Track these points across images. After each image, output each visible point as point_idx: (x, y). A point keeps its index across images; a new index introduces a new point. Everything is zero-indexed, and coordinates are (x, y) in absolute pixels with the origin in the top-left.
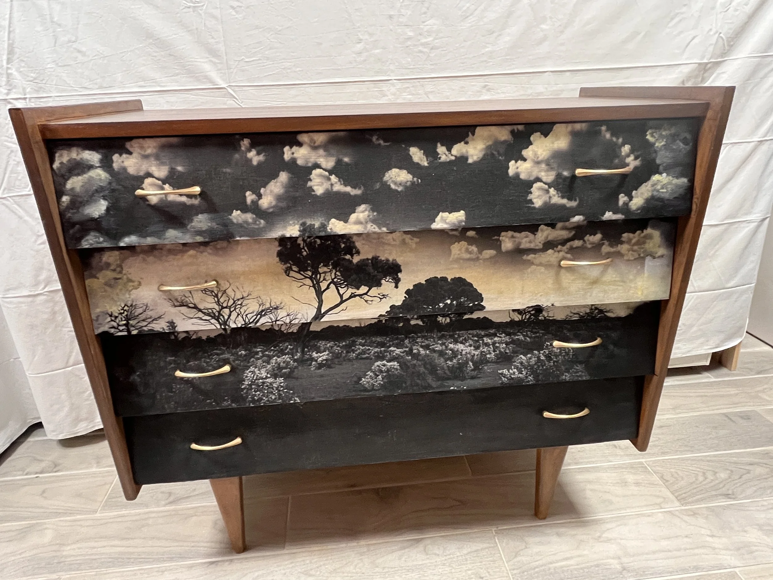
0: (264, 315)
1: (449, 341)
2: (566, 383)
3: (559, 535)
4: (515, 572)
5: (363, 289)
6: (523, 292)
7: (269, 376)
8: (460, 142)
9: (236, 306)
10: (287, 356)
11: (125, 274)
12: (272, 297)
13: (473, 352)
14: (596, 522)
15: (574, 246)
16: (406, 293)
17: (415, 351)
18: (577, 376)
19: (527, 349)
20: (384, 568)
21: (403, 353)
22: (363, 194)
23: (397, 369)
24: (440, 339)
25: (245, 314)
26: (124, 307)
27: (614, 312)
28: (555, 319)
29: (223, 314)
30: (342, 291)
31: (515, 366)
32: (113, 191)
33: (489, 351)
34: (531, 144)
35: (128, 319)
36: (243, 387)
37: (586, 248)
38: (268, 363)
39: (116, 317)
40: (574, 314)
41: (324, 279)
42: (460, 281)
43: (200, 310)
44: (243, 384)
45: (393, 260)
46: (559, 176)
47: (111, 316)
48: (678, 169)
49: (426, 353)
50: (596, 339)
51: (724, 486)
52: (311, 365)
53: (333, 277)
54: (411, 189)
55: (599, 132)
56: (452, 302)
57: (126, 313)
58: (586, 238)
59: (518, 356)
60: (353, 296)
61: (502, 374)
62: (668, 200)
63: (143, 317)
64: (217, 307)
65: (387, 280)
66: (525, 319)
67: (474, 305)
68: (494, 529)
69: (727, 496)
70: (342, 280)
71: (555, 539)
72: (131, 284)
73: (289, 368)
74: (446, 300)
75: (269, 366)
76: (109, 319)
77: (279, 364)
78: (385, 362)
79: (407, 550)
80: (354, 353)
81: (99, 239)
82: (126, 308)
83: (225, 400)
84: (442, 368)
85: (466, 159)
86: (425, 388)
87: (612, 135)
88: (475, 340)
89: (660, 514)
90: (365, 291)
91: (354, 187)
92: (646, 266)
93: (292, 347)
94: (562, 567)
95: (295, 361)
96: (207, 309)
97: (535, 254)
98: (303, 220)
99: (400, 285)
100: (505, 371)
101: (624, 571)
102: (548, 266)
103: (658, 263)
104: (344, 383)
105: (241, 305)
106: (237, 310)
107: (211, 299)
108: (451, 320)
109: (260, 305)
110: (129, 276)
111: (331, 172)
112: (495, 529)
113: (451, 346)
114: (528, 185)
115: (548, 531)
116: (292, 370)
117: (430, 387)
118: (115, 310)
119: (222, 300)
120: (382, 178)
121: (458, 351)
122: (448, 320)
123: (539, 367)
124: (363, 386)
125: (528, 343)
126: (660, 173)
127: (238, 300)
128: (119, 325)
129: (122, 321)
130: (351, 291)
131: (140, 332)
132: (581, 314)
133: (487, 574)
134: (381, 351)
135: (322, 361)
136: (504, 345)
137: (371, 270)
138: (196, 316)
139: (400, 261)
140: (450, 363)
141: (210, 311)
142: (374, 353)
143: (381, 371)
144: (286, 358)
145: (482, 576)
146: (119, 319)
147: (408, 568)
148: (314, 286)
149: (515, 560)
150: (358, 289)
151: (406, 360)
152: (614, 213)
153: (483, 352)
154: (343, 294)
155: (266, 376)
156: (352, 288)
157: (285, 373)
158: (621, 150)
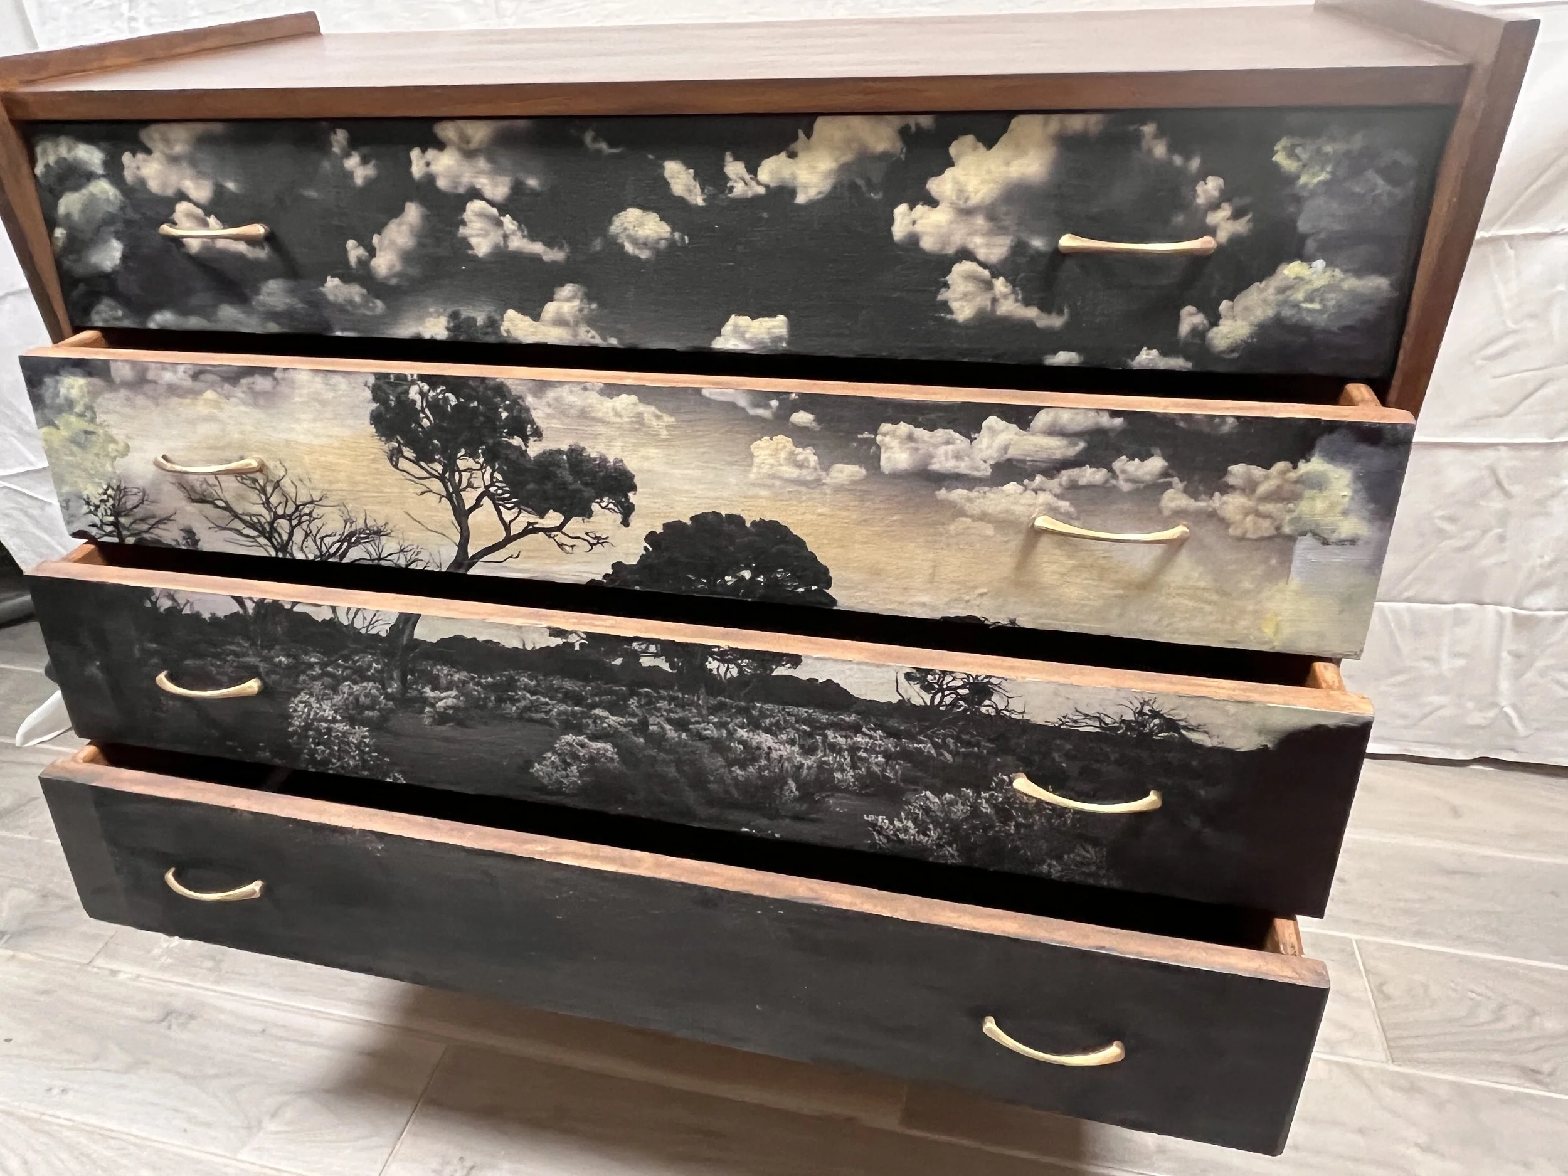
0: (356, 544)
1: (738, 722)
5: (553, 519)
8: (778, 153)
9: (301, 516)
10: (371, 684)
12: (368, 507)
13: (799, 758)
15: (1083, 483)
16: (646, 540)
17: (653, 728)
21: (625, 726)
22: (567, 262)
23: (612, 760)
24: (714, 711)
25: (319, 536)
26: (109, 487)
29: (280, 530)
30: (508, 515)
31: (908, 812)
32: (129, 223)
34: (951, 163)
35: (116, 513)
38: (335, 691)
39: (97, 507)
41: (469, 485)
42: (773, 531)
43: (236, 515)
45: (616, 461)
46: (1019, 249)
47: (88, 503)
48: (1362, 250)
49: (680, 737)
50: (1146, 794)
52: (422, 711)
53: (488, 482)
55: (1135, 140)
56: (754, 575)
57: (111, 501)
59: (917, 791)
60: (529, 530)
63: (140, 512)
64: (265, 512)
65: (604, 505)
70: (507, 491)
73: (379, 711)
74: (741, 570)
75: (337, 698)
77: (356, 699)
78: (583, 738)
80: (513, 705)
82: (110, 490)
83: (259, 749)
85: (792, 192)
87: (1172, 149)
88: (805, 732)
90: (557, 523)
91: (549, 243)
93: (379, 667)
95: (386, 699)
96: (250, 515)
97: (970, 492)
99: (634, 519)
102: (1005, 526)
104: (497, 765)
105: (310, 515)
106: (304, 526)
109: (346, 522)
111: (504, 209)
113: (743, 733)
114: (941, 265)
116: (386, 715)
118: (96, 491)
119: (274, 500)
120: (607, 227)
121: (759, 747)
123: (976, 828)
124: (537, 779)
126: (1307, 258)
127: (304, 504)
128: (104, 522)
129: (107, 515)
130: (526, 518)
131: (139, 540)
135: (445, 709)
136: (881, 758)
137: (567, 476)
138: (231, 526)
139: (631, 464)
140: (738, 772)
141: (254, 519)
142: (559, 715)
143: (574, 758)
144: (371, 687)
146: (101, 510)
148: (449, 497)
150: (542, 517)
151: (637, 745)
153: (825, 763)
154: (511, 521)
155: (334, 718)
156: (530, 513)
157: (370, 719)
158: (1195, 191)
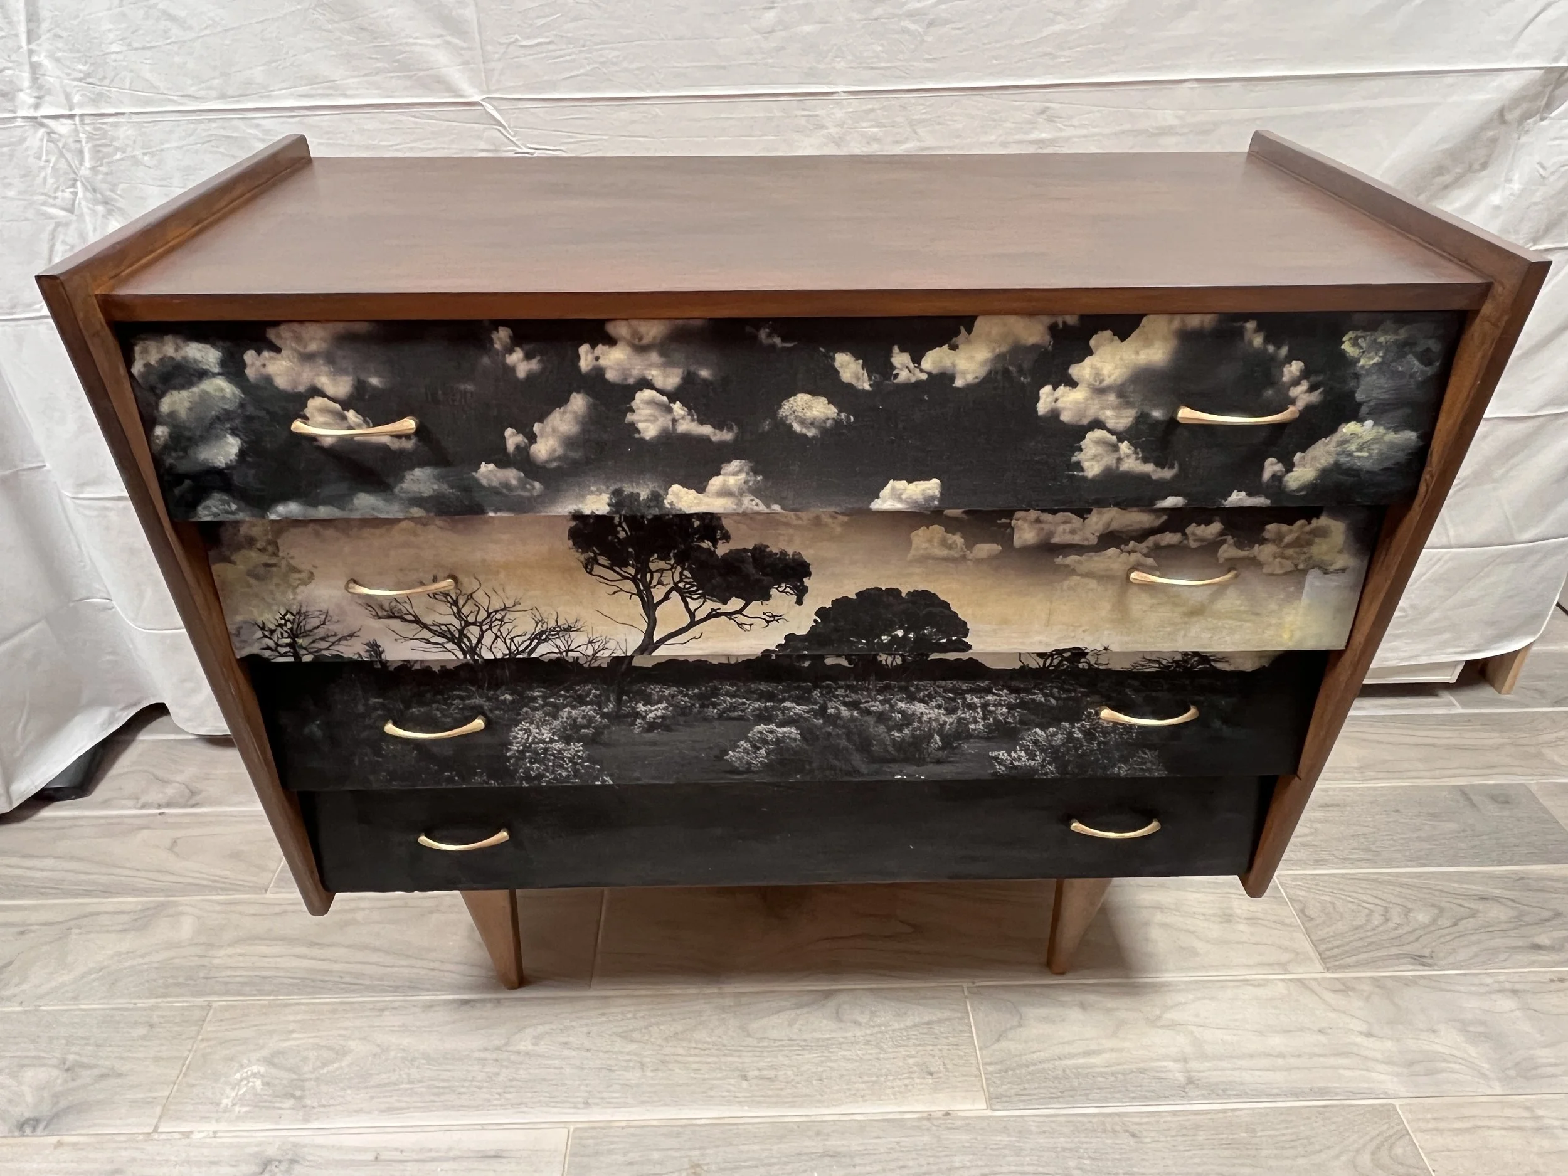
0: (545, 641)
1: (898, 697)
2: (1118, 779)
3: (1083, 1006)
4: (990, 1068)
5: (735, 604)
6: (1048, 623)
7: (556, 738)
8: (941, 346)
9: (492, 622)
10: (589, 707)
11: (283, 558)
12: (559, 610)
13: (944, 718)
14: (1157, 988)
15: (1163, 543)
16: (816, 614)
17: (831, 711)
18: (1142, 769)
19: (1049, 717)
20: (762, 1039)
21: (808, 712)
22: (736, 440)
23: (795, 740)
24: (880, 691)
25: (509, 637)
26: (286, 614)
27: (1231, 661)
28: (1110, 670)
29: (469, 635)
30: (693, 605)
31: (1022, 746)
32: (249, 419)
33: (975, 718)
34: (1090, 353)
35: (293, 635)
36: (508, 754)
37: (1187, 547)
38: (555, 717)
39: (272, 632)
40: (1150, 661)
41: (660, 583)
42: (924, 598)
43: (425, 626)
44: (510, 750)
45: (795, 554)
46: (1142, 418)
47: (263, 629)
48: (1401, 413)
49: (852, 715)
50: (1187, 710)
51: (1417, 940)
52: (633, 724)
53: (677, 579)
54: (832, 433)
55: (1241, 332)
56: (906, 633)
57: (289, 625)
58: (1188, 530)
59: (1029, 729)
60: (713, 615)
61: (996, 758)
62: (1368, 472)
63: (321, 632)
64: (457, 623)
65: (781, 589)
66: (1050, 665)
67: (950, 641)
68: (966, 984)
69: (1419, 959)
70: (693, 586)
71: (1075, 1014)
72: (297, 576)
73: (594, 728)
74: (896, 630)
75: (556, 723)
76: (259, 634)
77: (575, 720)
78: (772, 726)
79: (805, 1010)
80: (715, 708)
81: (229, 505)
82: (288, 616)
83: (476, 774)
84: (882, 742)
85: (952, 378)
86: (848, 773)
87: (1267, 340)
88: (950, 698)
89: (1280, 984)
90: (739, 608)
91: (719, 426)
92: (1307, 588)
93: (598, 692)
94: (1077, 1067)
95: (604, 716)
96: (440, 625)
97: (1080, 555)
98: (617, 486)
99: (807, 599)
100: (1003, 755)
101: (1191, 1086)
102: (1104, 578)
103: (1334, 582)
104: (696, 757)
105: (502, 620)
106: (495, 630)
107: (445, 608)
108: (904, 660)
109: (537, 623)
110: (292, 562)
111: (673, 396)
112: (970, 985)
113: (902, 705)
114: (1076, 433)
115: (1067, 998)
116: (599, 731)
117: (856, 772)
118: (270, 619)
119: (465, 611)
120: (775, 412)
121: (913, 714)
122: (899, 660)
123: (1069, 750)
124: (730, 763)
125: (1052, 708)
126: (1361, 420)
127: (496, 612)
128: (277, 645)
129: (283, 637)
130: (710, 605)
131: (316, 658)
132: (1164, 662)
133: (942, 1068)
134: (766, 706)
135: (654, 718)
136: (1005, 710)
137: (750, 569)
138: (417, 636)
139: (807, 555)
140: (896, 734)
141: (444, 628)
142: (753, 711)
143: (765, 742)
144: (588, 710)
145: (932, 1069)
146: (278, 634)
147: (803, 1043)
148: (639, 594)
149: (996, 1046)
150: (725, 603)
151: (816, 726)
152: (1249, 494)
153: (964, 719)
154: (696, 610)
155: (551, 739)
156: (714, 601)
157: (586, 735)
158: (1282, 372)
